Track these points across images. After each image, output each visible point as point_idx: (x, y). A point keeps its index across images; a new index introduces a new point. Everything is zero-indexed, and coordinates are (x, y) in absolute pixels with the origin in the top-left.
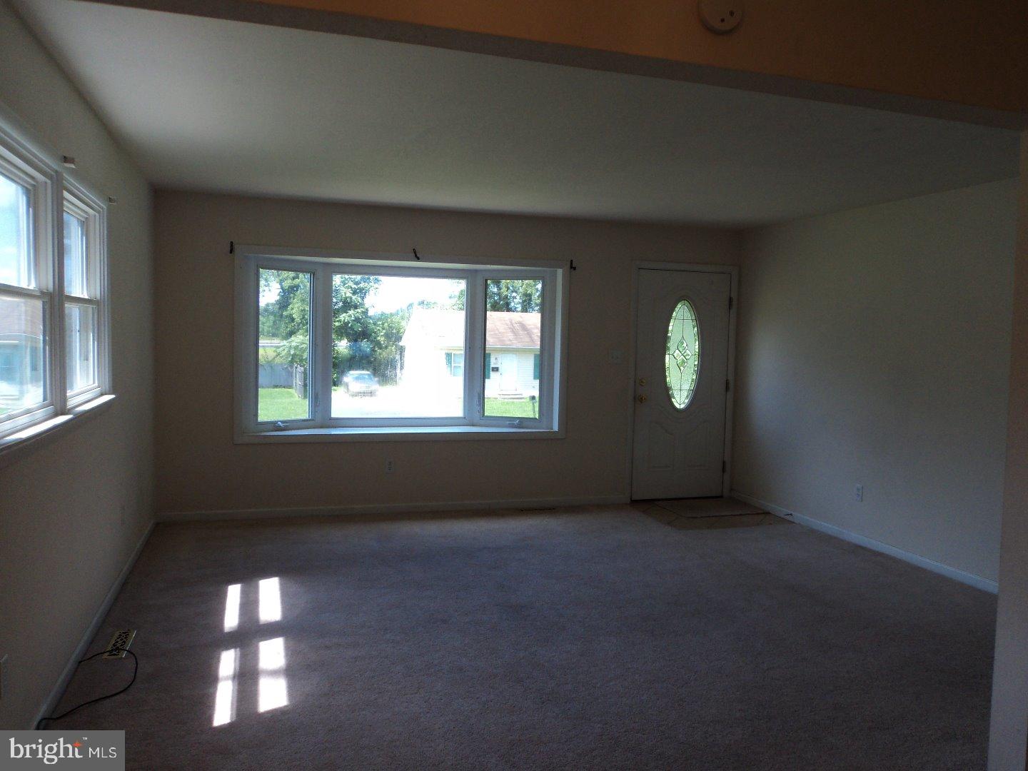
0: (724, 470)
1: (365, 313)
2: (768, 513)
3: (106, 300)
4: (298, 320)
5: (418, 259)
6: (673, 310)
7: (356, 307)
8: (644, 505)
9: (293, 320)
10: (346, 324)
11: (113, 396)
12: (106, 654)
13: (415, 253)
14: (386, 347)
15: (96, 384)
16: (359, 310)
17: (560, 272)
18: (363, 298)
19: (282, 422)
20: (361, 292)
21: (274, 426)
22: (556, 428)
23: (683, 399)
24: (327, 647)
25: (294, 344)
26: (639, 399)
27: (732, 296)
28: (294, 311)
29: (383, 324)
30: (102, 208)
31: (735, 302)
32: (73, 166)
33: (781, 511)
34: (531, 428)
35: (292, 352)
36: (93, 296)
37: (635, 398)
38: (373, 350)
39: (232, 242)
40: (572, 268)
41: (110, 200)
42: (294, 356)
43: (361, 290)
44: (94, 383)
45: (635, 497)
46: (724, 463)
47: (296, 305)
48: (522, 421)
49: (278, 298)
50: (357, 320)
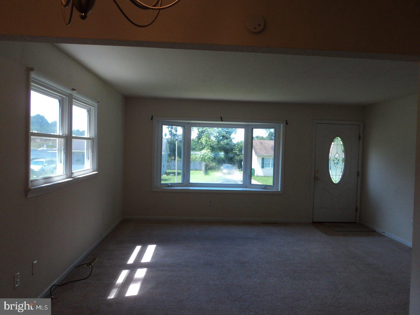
0: (356, 211)
1: (231, 141)
2: (375, 231)
3: (96, 138)
4: (205, 144)
5: (222, 121)
6: (332, 141)
7: (227, 139)
8: (318, 224)
9: (202, 144)
10: (223, 146)
11: (97, 172)
12: (86, 265)
13: (221, 118)
14: (239, 155)
15: (91, 168)
16: (228, 140)
17: (282, 125)
18: (230, 135)
19: (170, 184)
20: (230, 133)
21: (167, 185)
22: (279, 190)
23: (337, 179)
24: (162, 271)
25: (202, 153)
26: (316, 179)
27: (360, 135)
28: (203, 141)
29: (238, 146)
30: (96, 105)
31: (362, 138)
32: (76, 92)
33: (379, 230)
34: (271, 190)
35: (202, 156)
36: (91, 136)
37: (315, 178)
38: (234, 156)
39: (152, 116)
40: (287, 123)
41: (98, 102)
42: (202, 158)
43: (229, 132)
44: (91, 167)
45: (315, 221)
46: (357, 208)
47: (204, 139)
48: (266, 187)
49: (197, 135)
50: (227, 144)
